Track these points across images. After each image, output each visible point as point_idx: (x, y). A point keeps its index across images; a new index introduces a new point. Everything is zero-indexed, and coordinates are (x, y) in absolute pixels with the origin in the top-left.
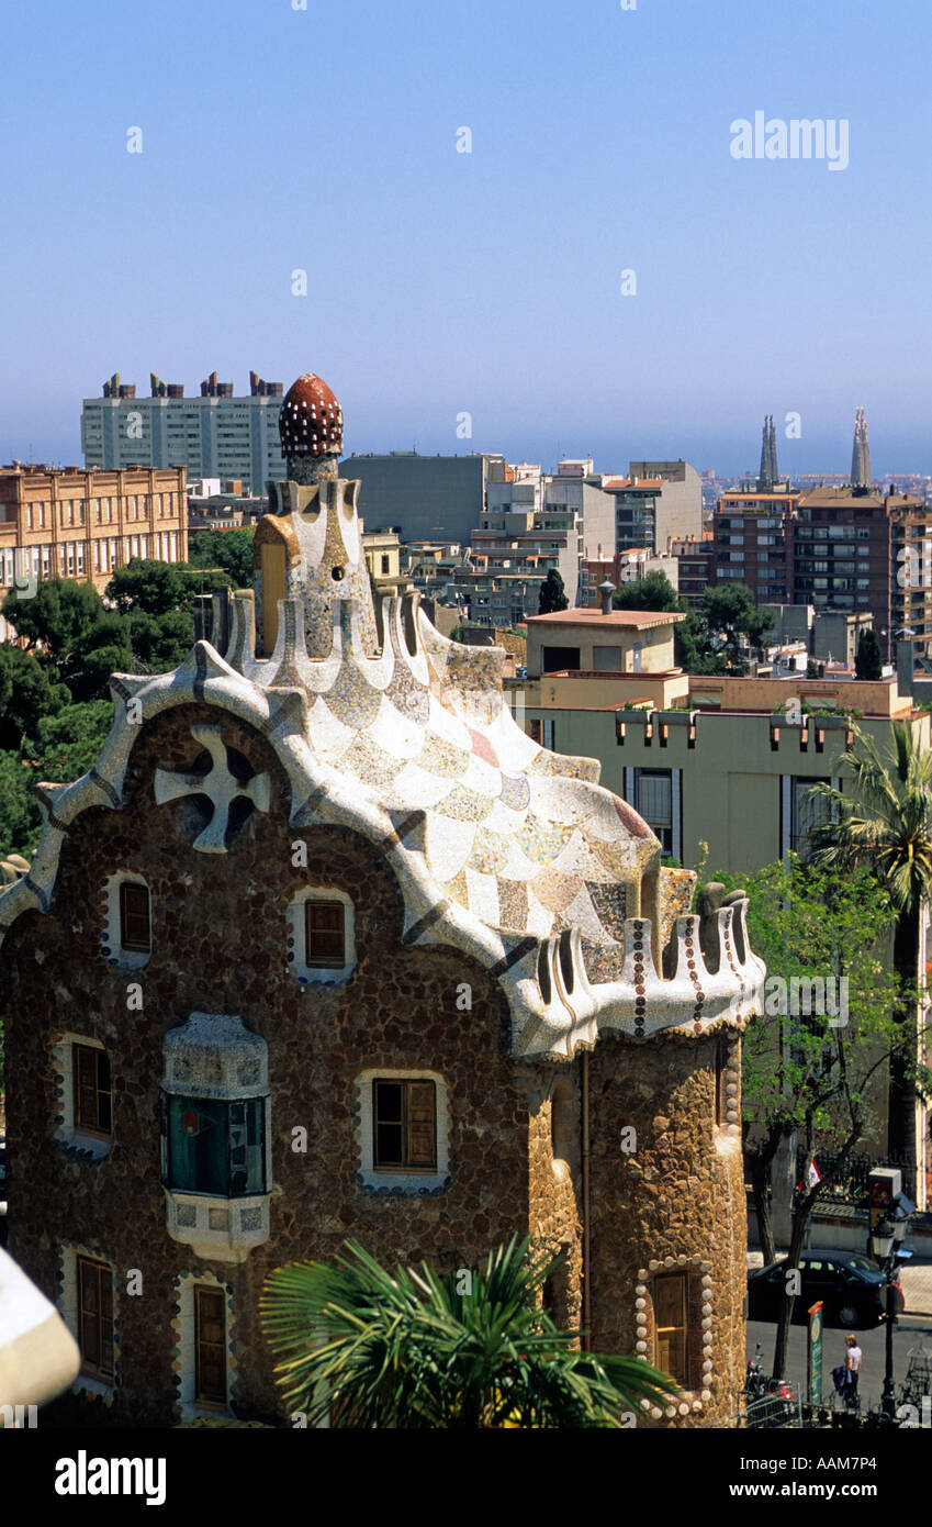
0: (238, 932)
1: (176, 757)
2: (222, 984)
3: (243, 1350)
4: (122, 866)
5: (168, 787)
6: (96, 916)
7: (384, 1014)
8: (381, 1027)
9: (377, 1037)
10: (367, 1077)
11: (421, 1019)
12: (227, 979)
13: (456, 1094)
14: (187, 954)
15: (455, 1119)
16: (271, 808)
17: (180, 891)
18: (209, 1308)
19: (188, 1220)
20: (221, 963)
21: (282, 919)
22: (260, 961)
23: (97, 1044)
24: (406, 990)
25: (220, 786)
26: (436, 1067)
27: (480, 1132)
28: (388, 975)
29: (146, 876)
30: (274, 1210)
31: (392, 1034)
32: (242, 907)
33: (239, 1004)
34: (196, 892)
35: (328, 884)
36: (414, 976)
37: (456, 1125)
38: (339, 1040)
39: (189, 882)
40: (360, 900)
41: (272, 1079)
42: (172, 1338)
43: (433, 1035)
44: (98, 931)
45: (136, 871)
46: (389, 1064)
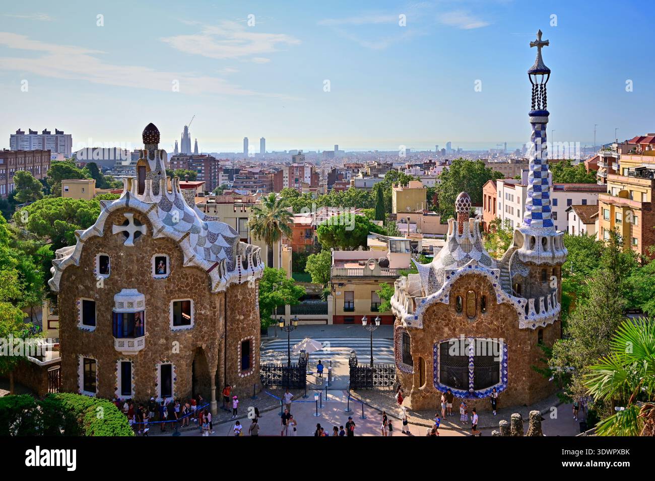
0: (137, 267)
1: (118, 221)
2: (132, 281)
3: (136, 378)
4: (101, 252)
5: (117, 229)
6: (92, 265)
7: (178, 285)
8: (177, 289)
9: (175, 291)
10: (172, 301)
11: (187, 285)
12: (133, 279)
13: (196, 304)
14: (121, 274)
15: (196, 310)
16: (147, 233)
17: (120, 257)
18: (126, 367)
19: (122, 345)
20: (131, 275)
21: (150, 262)
22: (143, 274)
23: (92, 300)
24: (184, 278)
25: (131, 229)
26: (191, 298)
27: (203, 312)
28: (179, 275)
29: (108, 254)
30: (146, 340)
31: (180, 290)
32: (137, 260)
33: (136, 286)
34: (124, 257)
35: (162, 253)
36: (186, 275)
37: (196, 311)
38: (165, 293)
39: (122, 254)
40: (171, 256)
41: (146, 305)
42: (115, 377)
43: (191, 289)
44: (93, 269)
45: (105, 252)
46: (179, 297)
